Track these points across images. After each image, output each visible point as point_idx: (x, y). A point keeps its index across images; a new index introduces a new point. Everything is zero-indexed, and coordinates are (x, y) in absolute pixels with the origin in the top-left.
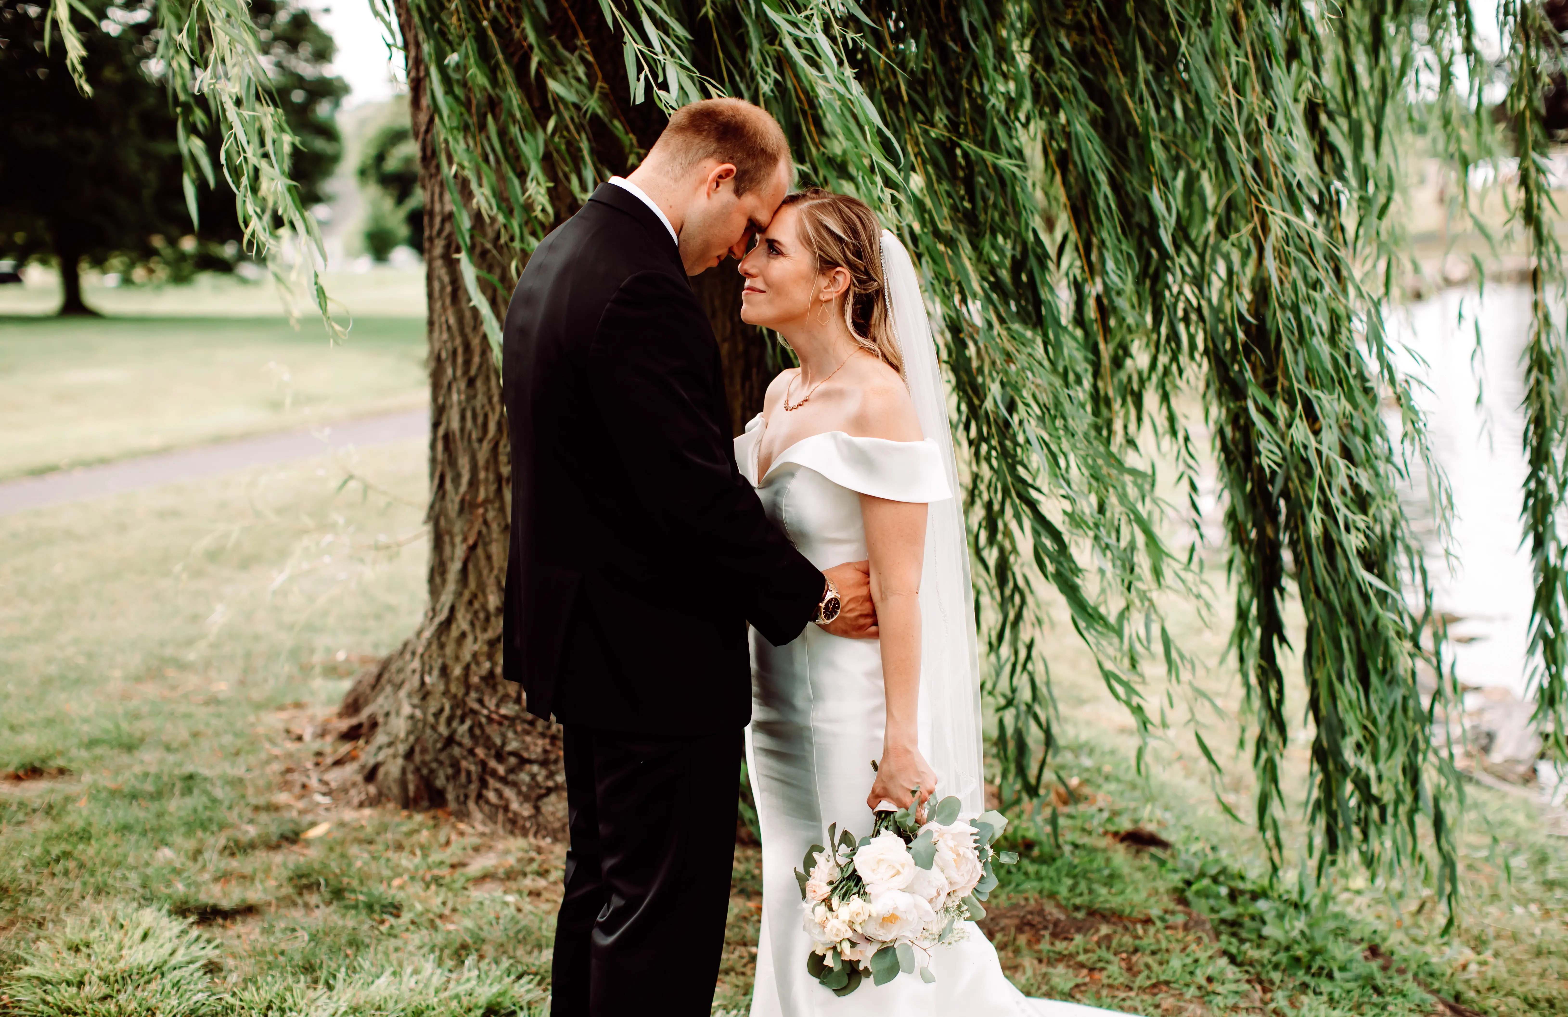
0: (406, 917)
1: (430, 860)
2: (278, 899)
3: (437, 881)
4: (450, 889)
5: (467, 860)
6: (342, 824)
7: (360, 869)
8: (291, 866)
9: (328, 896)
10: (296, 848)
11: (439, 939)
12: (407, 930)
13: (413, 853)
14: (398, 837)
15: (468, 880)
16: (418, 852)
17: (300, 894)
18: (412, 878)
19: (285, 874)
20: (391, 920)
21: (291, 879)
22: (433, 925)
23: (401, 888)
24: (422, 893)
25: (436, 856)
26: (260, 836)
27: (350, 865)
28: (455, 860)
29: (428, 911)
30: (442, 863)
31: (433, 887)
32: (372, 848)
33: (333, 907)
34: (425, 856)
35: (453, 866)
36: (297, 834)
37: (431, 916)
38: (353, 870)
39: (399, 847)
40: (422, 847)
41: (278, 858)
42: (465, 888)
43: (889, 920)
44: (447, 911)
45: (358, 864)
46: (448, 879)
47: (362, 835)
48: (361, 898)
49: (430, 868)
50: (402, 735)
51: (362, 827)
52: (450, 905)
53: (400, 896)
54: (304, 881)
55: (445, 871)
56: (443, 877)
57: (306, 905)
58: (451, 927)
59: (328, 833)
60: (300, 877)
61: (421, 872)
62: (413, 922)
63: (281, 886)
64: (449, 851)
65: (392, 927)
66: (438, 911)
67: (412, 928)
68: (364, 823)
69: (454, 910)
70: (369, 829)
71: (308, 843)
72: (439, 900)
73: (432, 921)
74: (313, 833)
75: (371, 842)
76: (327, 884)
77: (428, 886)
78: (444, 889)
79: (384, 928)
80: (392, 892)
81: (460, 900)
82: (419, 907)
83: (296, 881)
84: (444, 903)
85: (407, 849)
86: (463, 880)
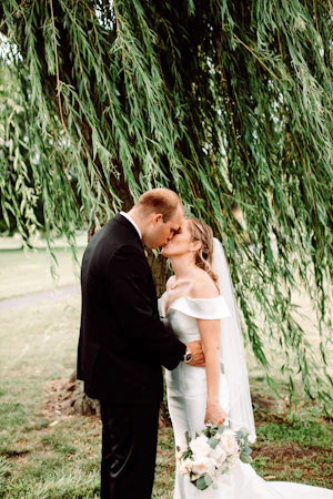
43: (201, 466)
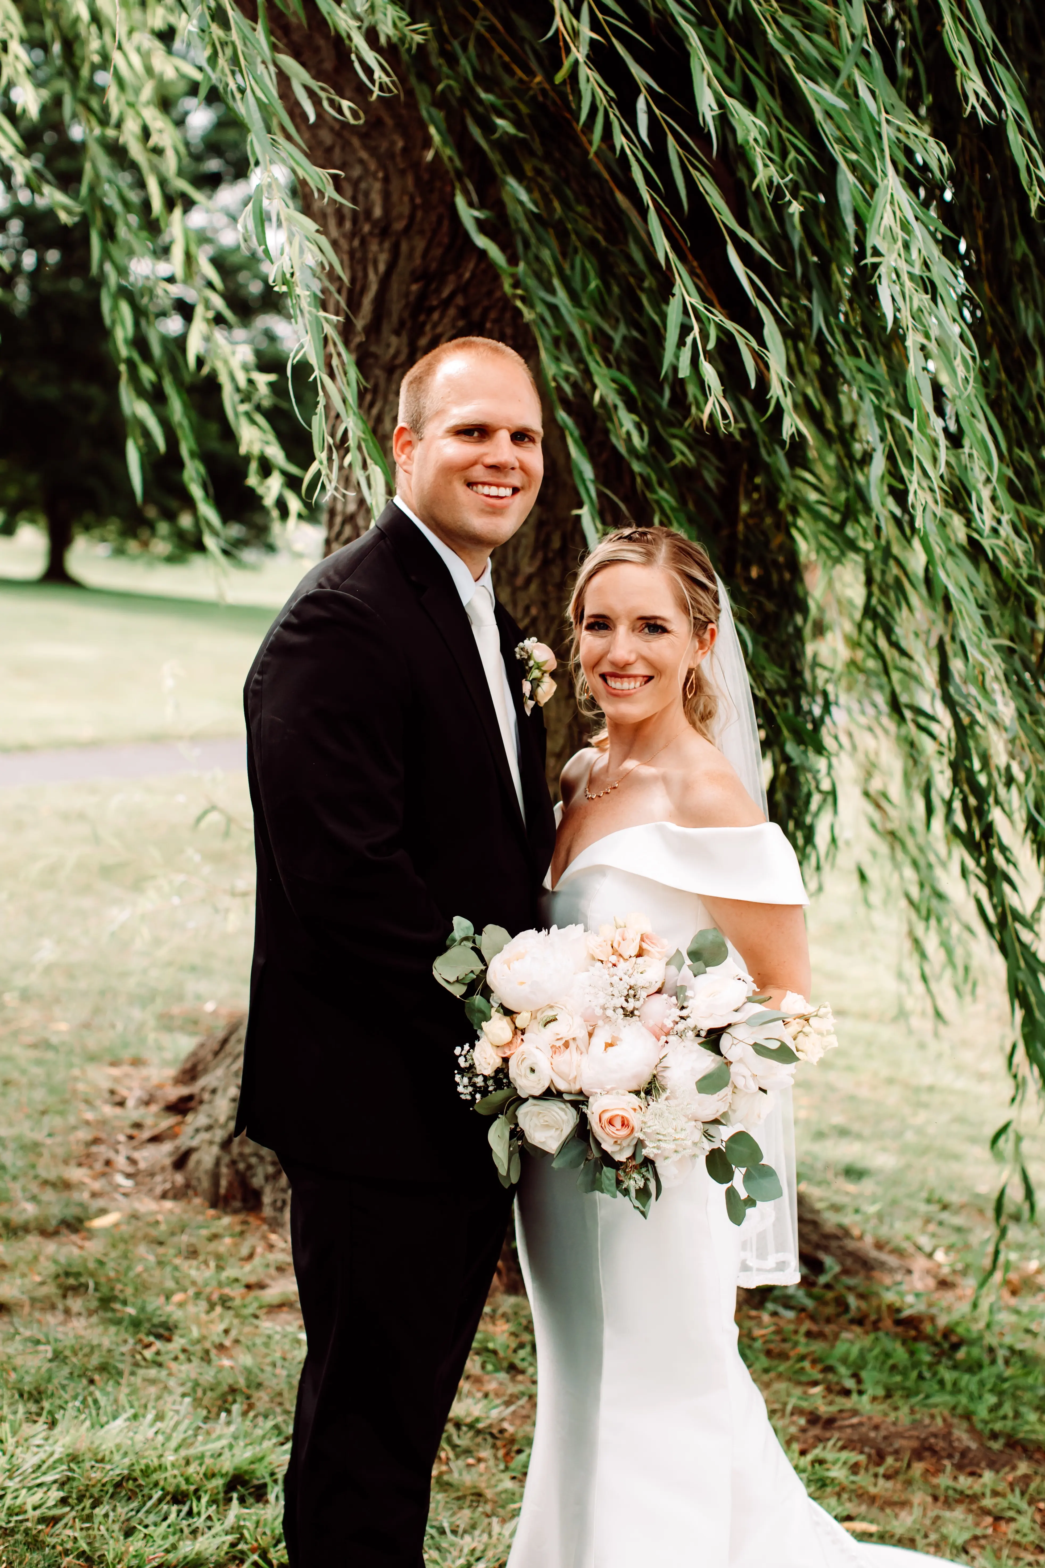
0: (178, 1342)
1: (224, 1275)
2: (33, 1300)
3: (225, 1302)
4: (237, 1315)
5: (268, 1281)
6: (135, 1216)
7: (139, 1275)
8: (62, 1260)
9: (94, 1304)
10: (74, 1237)
11: (208, 1376)
12: (176, 1359)
13: (206, 1263)
14: (194, 1240)
15: (260, 1307)
16: (212, 1264)
17: (64, 1296)
18: (198, 1295)
19: (52, 1268)
20: (158, 1345)
21: (57, 1276)
22: (206, 1358)
23: (181, 1305)
24: (204, 1317)
25: (230, 1272)
26: (37, 1219)
27: (129, 1268)
28: (253, 1279)
29: (204, 1338)
30: (237, 1280)
31: (219, 1309)
32: (161, 1250)
33: (94, 1319)
34: (220, 1268)
35: (249, 1287)
36: (80, 1220)
37: (208, 1345)
38: (131, 1274)
39: (193, 1253)
40: (219, 1257)
41: (50, 1247)
42: (256, 1317)
44: (227, 1343)
45: (139, 1268)
46: (237, 1302)
47: (154, 1232)
48: (131, 1311)
49: (220, 1285)
50: (222, 1119)
51: (157, 1223)
52: (233, 1334)
53: (178, 1315)
54: (71, 1281)
55: (236, 1292)
56: (231, 1299)
57: (67, 1312)
58: (226, 1363)
59: (116, 1225)
60: (67, 1274)
61: (208, 1290)
62: (184, 1351)
63: (43, 1283)
64: (248, 1267)
65: (158, 1353)
66: (217, 1341)
67: (182, 1357)
68: (160, 1218)
69: (237, 1341)
70: (163, 1227)
71: (90, 1234)
72: (222, 1327)
73: (207, 1352)
74: (99, 1223)
75: (161, 1243)
76: (96, 1289)
77: (212, 1306)
78: (231, 1313)
79: (148, 1354)
80: (169, 1308)
81: (247, 1329)
82: (195, 1333)
83: (62, 1279)
84: (226, 1332)
85: (201, 1258)
86: (255, 1305)
